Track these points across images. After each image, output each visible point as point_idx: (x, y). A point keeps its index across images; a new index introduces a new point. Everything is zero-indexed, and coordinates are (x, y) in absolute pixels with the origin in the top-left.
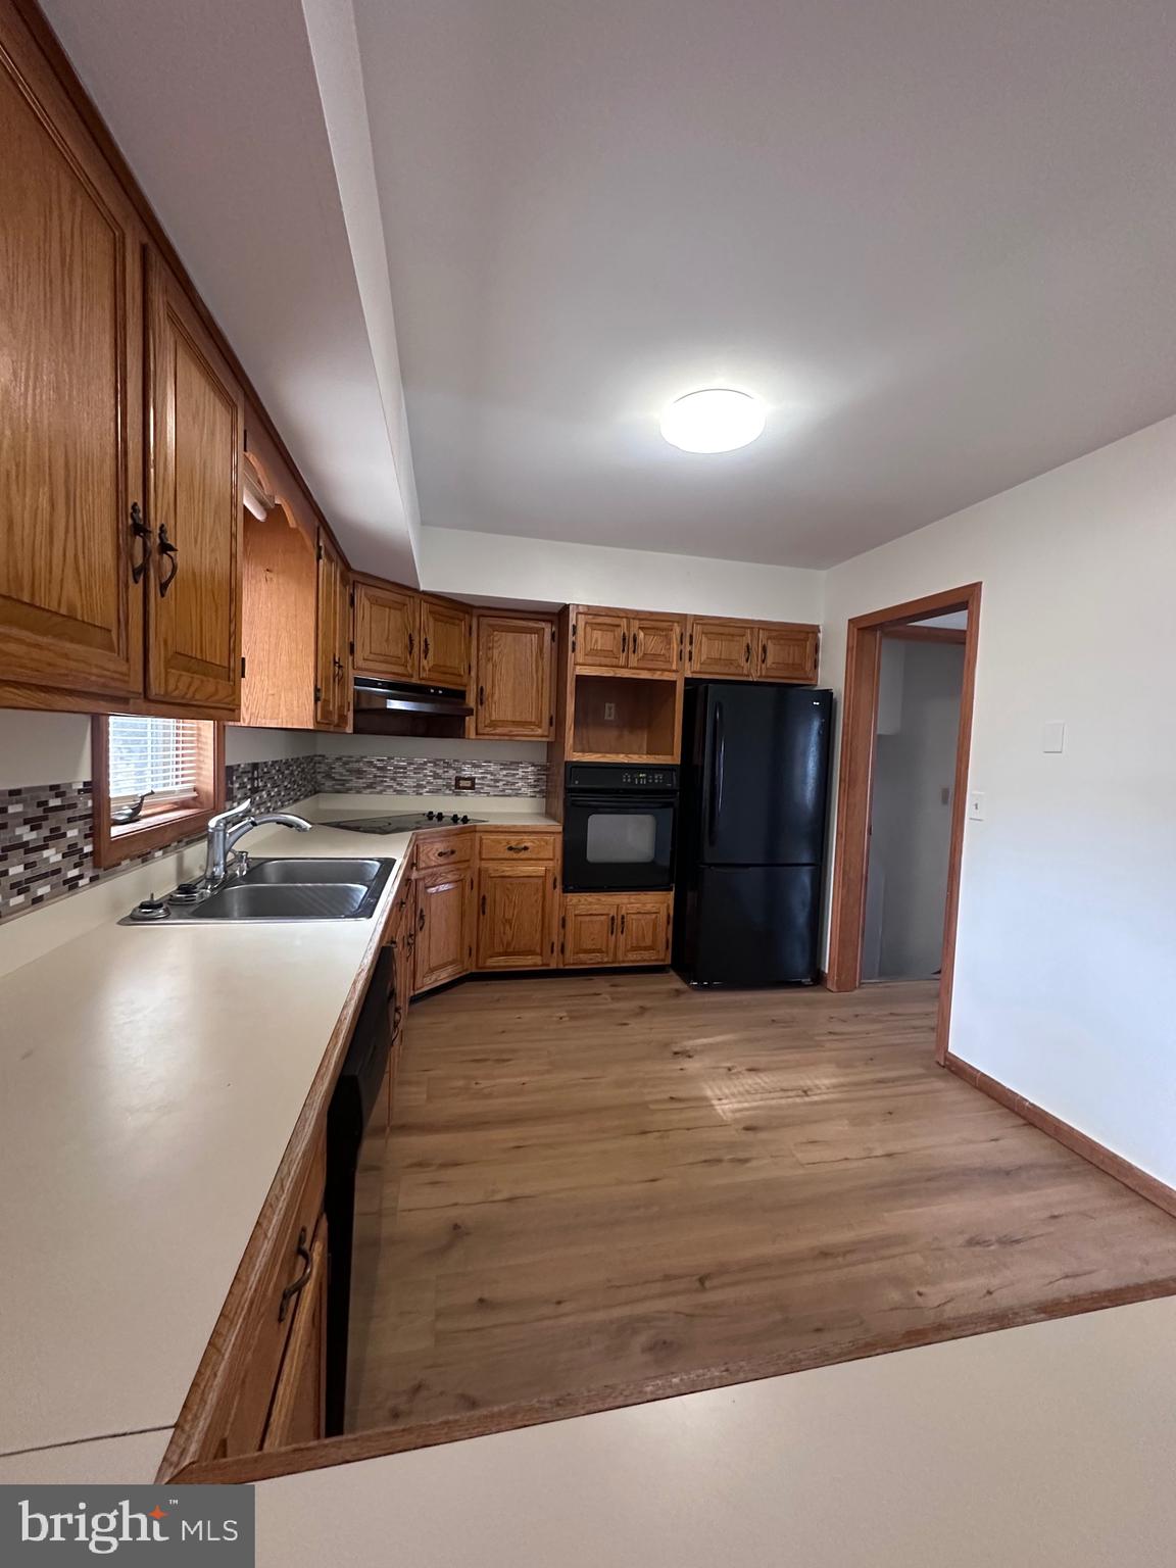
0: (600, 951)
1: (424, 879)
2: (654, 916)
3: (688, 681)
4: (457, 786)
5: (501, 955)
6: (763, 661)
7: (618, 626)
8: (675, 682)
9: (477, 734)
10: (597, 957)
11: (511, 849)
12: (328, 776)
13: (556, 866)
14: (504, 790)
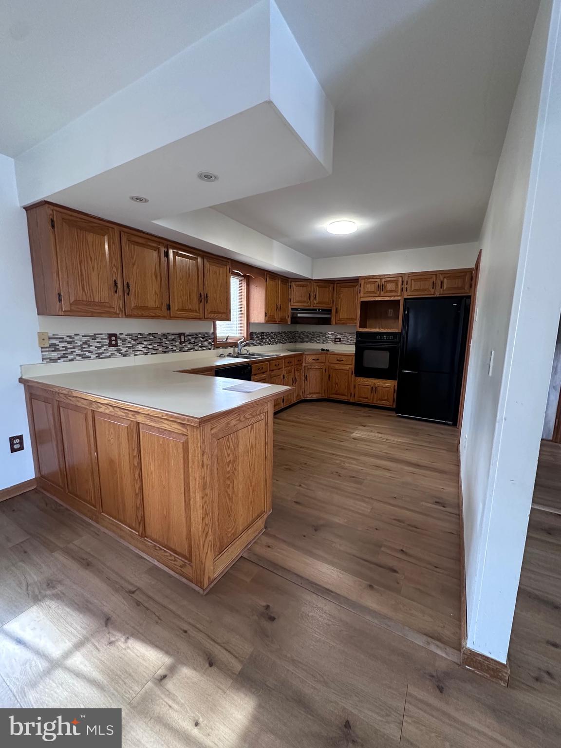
0: (367, 398)
1: (307, 366)
2: (388, 389)
3: (405, 299)
4: (335, 341)
5: (334, 394)
6: (441, 288)
7: (377, 282)
8: (400, 300)
9: (335, 323)
10: (366, 400)
11: (338, 360)
12: (299, 337)
13: (353, 366)
14: (350, 343)
